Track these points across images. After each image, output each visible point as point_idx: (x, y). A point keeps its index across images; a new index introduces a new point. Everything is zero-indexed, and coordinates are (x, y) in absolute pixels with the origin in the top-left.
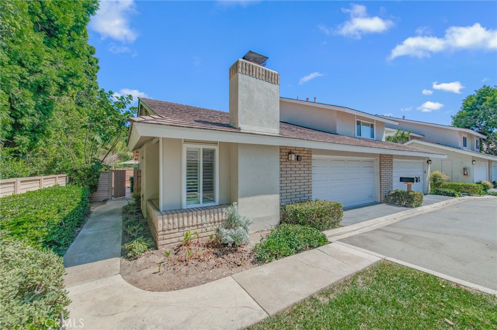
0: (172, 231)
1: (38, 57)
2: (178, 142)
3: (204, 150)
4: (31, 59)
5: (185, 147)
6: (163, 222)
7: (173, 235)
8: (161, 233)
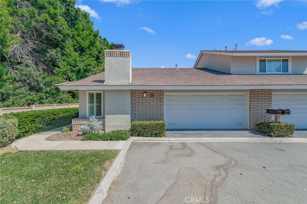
0: (77, 125)
1: (75, 61)
2: (85, 91)
3: (96, 93)
4: (73, 62)
5: (88, 92)
6: (74, 122)
7: (78, 127)
8: (73, 125)
